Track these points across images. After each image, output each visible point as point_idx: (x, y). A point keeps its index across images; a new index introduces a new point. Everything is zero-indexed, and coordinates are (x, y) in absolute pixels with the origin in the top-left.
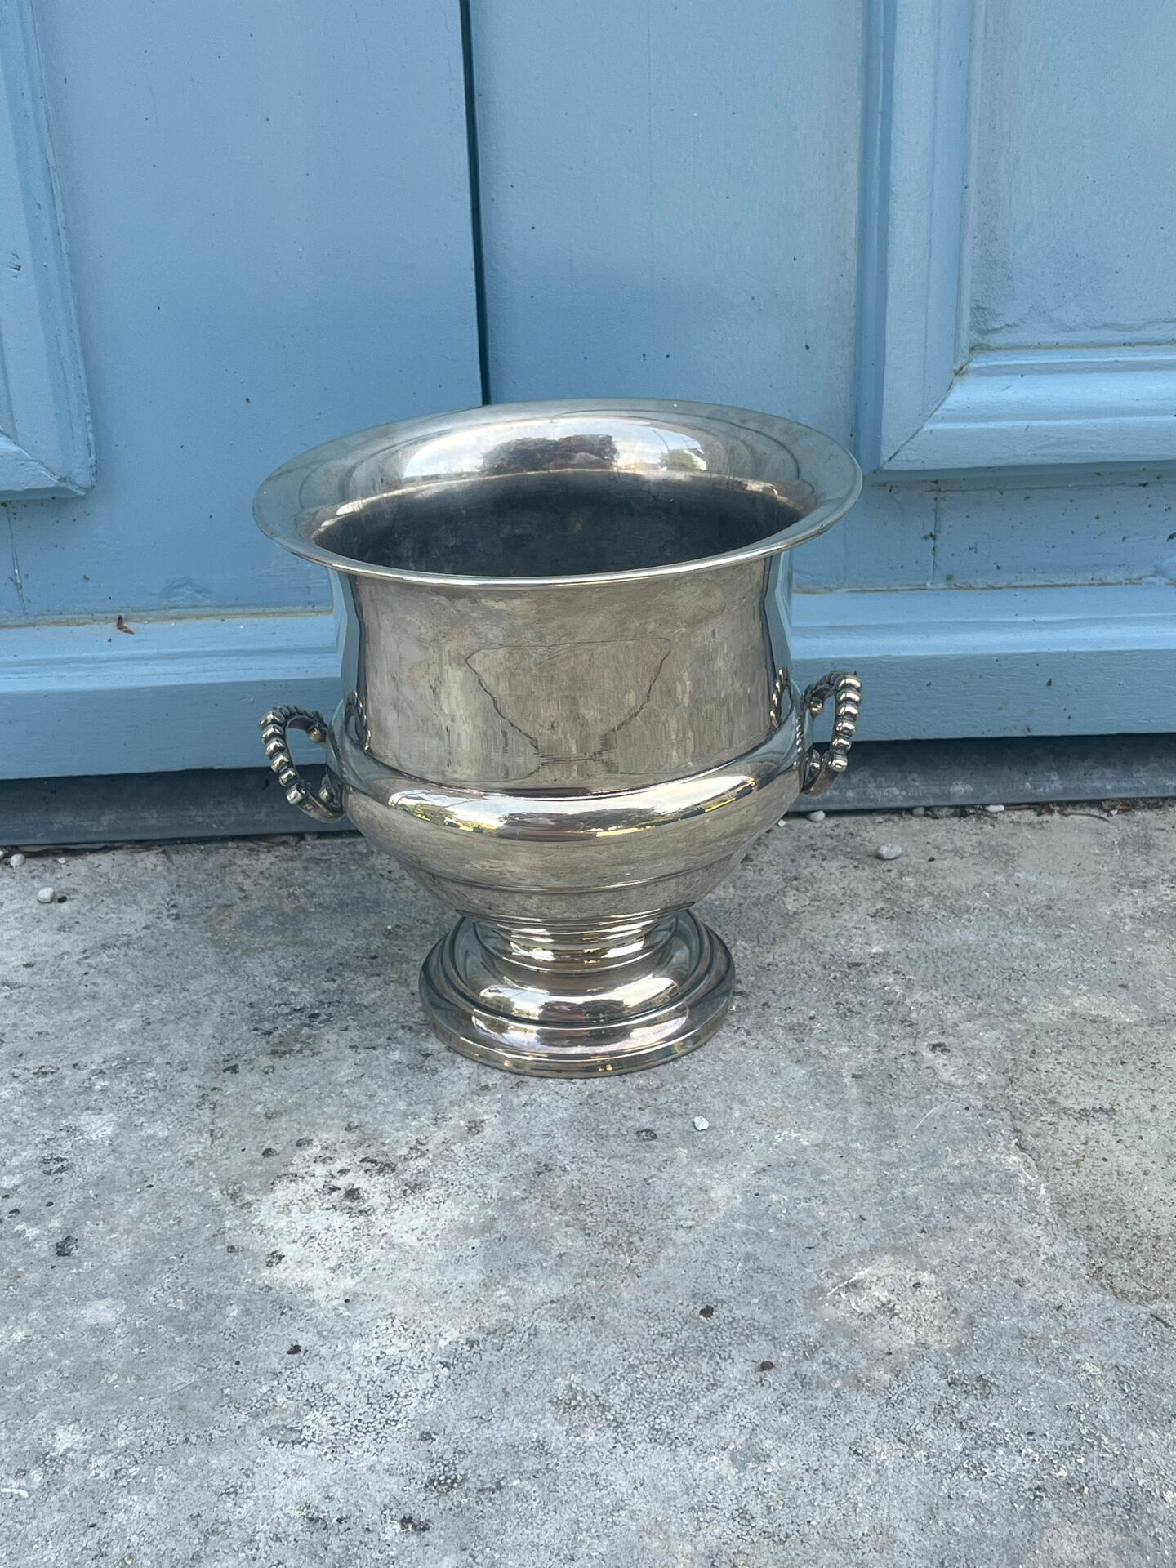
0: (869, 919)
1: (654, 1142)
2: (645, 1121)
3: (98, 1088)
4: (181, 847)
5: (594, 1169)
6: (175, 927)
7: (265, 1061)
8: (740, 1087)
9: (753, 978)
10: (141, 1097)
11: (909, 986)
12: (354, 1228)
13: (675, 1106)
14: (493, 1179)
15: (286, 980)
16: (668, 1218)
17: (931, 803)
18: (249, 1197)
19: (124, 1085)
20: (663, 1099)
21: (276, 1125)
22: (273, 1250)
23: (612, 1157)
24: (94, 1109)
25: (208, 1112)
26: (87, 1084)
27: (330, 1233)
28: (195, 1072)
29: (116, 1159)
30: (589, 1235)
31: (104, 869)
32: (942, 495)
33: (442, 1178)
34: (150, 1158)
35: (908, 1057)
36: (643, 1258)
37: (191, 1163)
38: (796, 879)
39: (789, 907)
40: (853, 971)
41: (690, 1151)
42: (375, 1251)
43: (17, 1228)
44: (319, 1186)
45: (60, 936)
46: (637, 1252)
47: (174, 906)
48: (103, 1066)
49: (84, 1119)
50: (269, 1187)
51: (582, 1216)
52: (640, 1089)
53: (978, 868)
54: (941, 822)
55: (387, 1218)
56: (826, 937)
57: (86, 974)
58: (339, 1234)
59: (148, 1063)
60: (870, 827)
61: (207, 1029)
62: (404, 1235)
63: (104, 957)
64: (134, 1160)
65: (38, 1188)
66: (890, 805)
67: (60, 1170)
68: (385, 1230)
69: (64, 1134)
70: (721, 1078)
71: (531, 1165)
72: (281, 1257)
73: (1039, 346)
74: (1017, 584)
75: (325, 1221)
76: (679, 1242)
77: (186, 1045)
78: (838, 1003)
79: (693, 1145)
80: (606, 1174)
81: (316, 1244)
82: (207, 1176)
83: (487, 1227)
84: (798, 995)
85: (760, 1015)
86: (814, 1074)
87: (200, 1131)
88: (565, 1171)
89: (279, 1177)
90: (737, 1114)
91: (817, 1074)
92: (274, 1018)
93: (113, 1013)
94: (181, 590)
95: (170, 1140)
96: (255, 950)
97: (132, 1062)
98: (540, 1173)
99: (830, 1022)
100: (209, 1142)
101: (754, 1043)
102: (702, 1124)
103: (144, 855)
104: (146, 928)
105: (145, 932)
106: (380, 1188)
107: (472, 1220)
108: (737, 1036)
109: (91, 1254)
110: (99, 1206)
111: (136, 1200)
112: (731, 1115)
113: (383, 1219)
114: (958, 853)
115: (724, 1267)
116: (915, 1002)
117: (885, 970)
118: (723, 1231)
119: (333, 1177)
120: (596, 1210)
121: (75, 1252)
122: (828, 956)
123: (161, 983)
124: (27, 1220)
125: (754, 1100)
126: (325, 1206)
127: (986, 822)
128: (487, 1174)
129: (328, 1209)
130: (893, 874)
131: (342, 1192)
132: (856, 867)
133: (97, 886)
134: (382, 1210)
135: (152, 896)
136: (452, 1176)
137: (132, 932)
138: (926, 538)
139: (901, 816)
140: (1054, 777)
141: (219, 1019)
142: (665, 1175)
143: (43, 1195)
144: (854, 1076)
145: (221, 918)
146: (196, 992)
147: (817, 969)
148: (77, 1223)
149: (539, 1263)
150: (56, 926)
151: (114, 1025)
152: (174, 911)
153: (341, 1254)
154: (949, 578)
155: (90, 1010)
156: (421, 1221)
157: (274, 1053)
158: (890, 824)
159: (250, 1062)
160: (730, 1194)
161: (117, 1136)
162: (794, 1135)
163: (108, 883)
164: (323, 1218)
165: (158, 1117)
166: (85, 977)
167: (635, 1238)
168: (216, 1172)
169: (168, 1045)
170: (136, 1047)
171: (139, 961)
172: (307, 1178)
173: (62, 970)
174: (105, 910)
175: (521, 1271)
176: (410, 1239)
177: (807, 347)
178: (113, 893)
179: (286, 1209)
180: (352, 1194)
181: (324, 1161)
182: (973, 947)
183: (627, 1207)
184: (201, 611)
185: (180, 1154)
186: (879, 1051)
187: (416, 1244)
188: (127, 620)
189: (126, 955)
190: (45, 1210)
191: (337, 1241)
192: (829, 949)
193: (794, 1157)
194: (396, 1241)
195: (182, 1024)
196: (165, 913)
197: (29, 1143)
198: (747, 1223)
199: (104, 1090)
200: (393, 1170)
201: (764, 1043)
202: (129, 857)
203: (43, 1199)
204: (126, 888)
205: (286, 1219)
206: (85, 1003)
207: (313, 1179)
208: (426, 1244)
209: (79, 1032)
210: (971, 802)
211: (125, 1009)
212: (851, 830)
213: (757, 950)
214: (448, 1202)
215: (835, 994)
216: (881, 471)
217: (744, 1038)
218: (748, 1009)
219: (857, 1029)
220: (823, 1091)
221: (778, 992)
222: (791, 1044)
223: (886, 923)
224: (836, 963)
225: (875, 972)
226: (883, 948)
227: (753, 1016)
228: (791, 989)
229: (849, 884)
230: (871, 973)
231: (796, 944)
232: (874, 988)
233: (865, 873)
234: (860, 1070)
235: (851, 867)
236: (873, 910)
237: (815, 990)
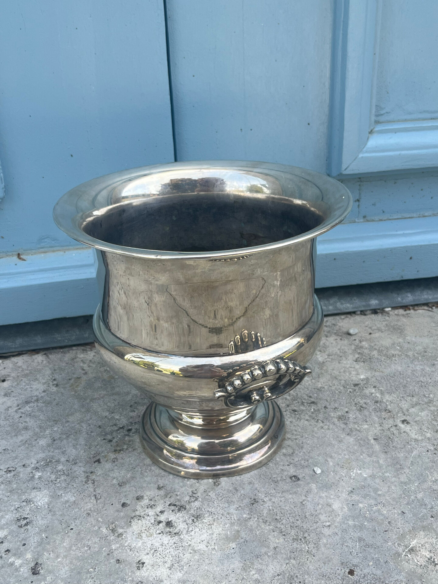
0: (355, 363)
1: (299, 482)
2: (292, 471)
3: (37, 477)
4: (52, 351)
5: (277, 499)
6: (57, 391)
7: (112, 456)
8: (328, 449)
9: (315, 395)
10: (58, 480)
11: (382, 393)
12: (175, 543)
13: (303, 462)
14: (232, 510)
15: (113, 413)
16: (317, 522)
17: (363, 309)
18: (121, 531)
19: (49, 474)
20: (296, 459)
21: (125, 490)
22: (138, 560)
23: (283, 492)
24: (37, 488)
25: (91, 485)
26: (31, 475)
27: (163, 548)
28: (81, 464)
29: (53, 515)
30: (284, 535)
31: (20, 364)
32: (362, 183)
33: (208, 511)
34: (69, 513)
35: (394, 428)
36: (313, 545)
37: (89, 514)
39: (320, 359)
40: (357, 388)
41: (317, 485)
42: (188, 556)
43: (10, 560)
44: (153, 521)
45: (5, 399)
46: (309, 542)
47: (54, 380)
48: (37, 465)
49: (33, 494)
50: (129, 524)
51: (279, 525)
52: (285, 455)
53: (390, 336)
54: (368, 316)
55: (189, 536)
56: (340, 372)
57: (21, 417)
58: (168, 547)
59: (58, 461)
60: (340, 321)
61: (82, 441)
62: (199, 545)
63: (27, 408)
64: (61, 515)
65: (17, 536)
66: (347, 311)
67: (26, 524)
68: (190, 543)
69: (25, 504)
70: (318, 446)
71: (247, 501)
72: (143, 563)
73: (399, 121)
74: (391, 218)
75: (160, 541)
76: (327, 534)
77: (74, 451)
78: (356, 404)
79: (317, 482)
80: (283, 501)
81: (158, 554)
82: (97, 520)
83: (236, 536)
84: (337, 401)
85: (325, 413)
86: (357, 440)
87: (90, 496)
88: (264, 501)
89: (132, 518)
90: (331, 464)
91: (358, 440)
92: (111, 433)
93: (37, 437)
94: (46, 240)
95: (76, 502)
96: (95, 399)
97: (50, 461)
98: (253, 504)
99: (355, 413)
100: (95, 502)
101: (327, 427)
102: (319, 471)
103: (36, 356)
104: (44, 391)
105: (44, 394)
106: (181, 519)
107: (229, 533)
108: (318, 424)
109: (50, 572)
110: (49, 543)
111: (66, 538)
112: (329, 464)
113: (187, 536)
114: (379, 330)
115: (351, 546)
116: (387, 401)
117: (369, 386)
118: (344, 526)
119: (158, 515)
120: (284, 521)
121: (41, 571)
122: (344, 382)
123: (56, 419)
124: (15, 555)
125: (336, 455)
126: (158, 532)
127: (385, 316)
128: (229, 507)
129: (160, 534)
130: (357, 341)
131: (164, 524)
132: (341, 339)
133: (19, 373)
134: (185, 532)
135: (44, 375)
136: (213, 510)
137: (38, 394)
138: (355, 201)
139: (351, 315)
140: (409, 295)
141: (86, 435)
142: (309, 499)
143: (20, 539)
144: (374, 439)
145: (77, 384)
146: (73, 422)
147: (342, 388)
148: (40, 555)
149: (266, 553)
150: (3, 394)
151: (38, 443)
152: (55, 382)
153: (171, 559)
154: (364, 217)
155: (26, 436)
156: (205, 537)
157: (115, 451)
158: (348, 319)
159: (105, 457)
160: (341, 505)
161: (51, 502)
162: (359, 472)
163: (23, 371)
164: (158, 539)
165: (68, 490)
166: (21, 419)
167: (306, 535)
168: (102, 518)
169: (65, 451)
170: (51, 454)
171: (44, 408)
172: (146, 517)
173: (9, 416)
174: (24, 384)
175: (259, 559)
176: (202, 547)
177: (309, 124)
178: (26, 376)
179: (139, 536)
180: (169, 524)
181: (151, 507)
182: (401, 373)
183: (298, 518)
184: (55, 249)
185: (82, 510)
186: (381, 426)
187: (206, 549)
188: (22, 255)
189: (37, 406)
190: (22, 548)
191: (168, 551)
192: (343, 378)
193: (363, 483)
194: (196, 549)
195: (70, 440)
196: (51, 383)
197: (8, 511)
198: (354, 521)
199: (40, 478)
200: (185, 509)
201: (331, 426)
202: (30, 358)
203: (21, 542)
204: (31, 373)
205: (141, 542)
206: (23, 432)
207: (148, 518)
208: (210, 548)
209: (22, 447)
210: (378, 307)
211: (42, 434)
212: (333, 323)
213: (313, 381)
214: (215, 524)
215: (353, 400)
216: (341, 174)
217: (322, 424)
218: (319, 410)
219: (368, 416)
220: (364, 448)
221: (329, 401)
222: (343, 426)
223: (362, 364)
224: (348, 385)
225: (366, 387)
226: (365, 376)
227: (322, 413)
228: (333, 399)
229: (341, 347)
230: (364, 388)
231: (328, 377)
232: (368, 395)
233: (346, 342)
234: (376, 436)
235: (339, 339)
236: (355, 359)
237: (344, 398)
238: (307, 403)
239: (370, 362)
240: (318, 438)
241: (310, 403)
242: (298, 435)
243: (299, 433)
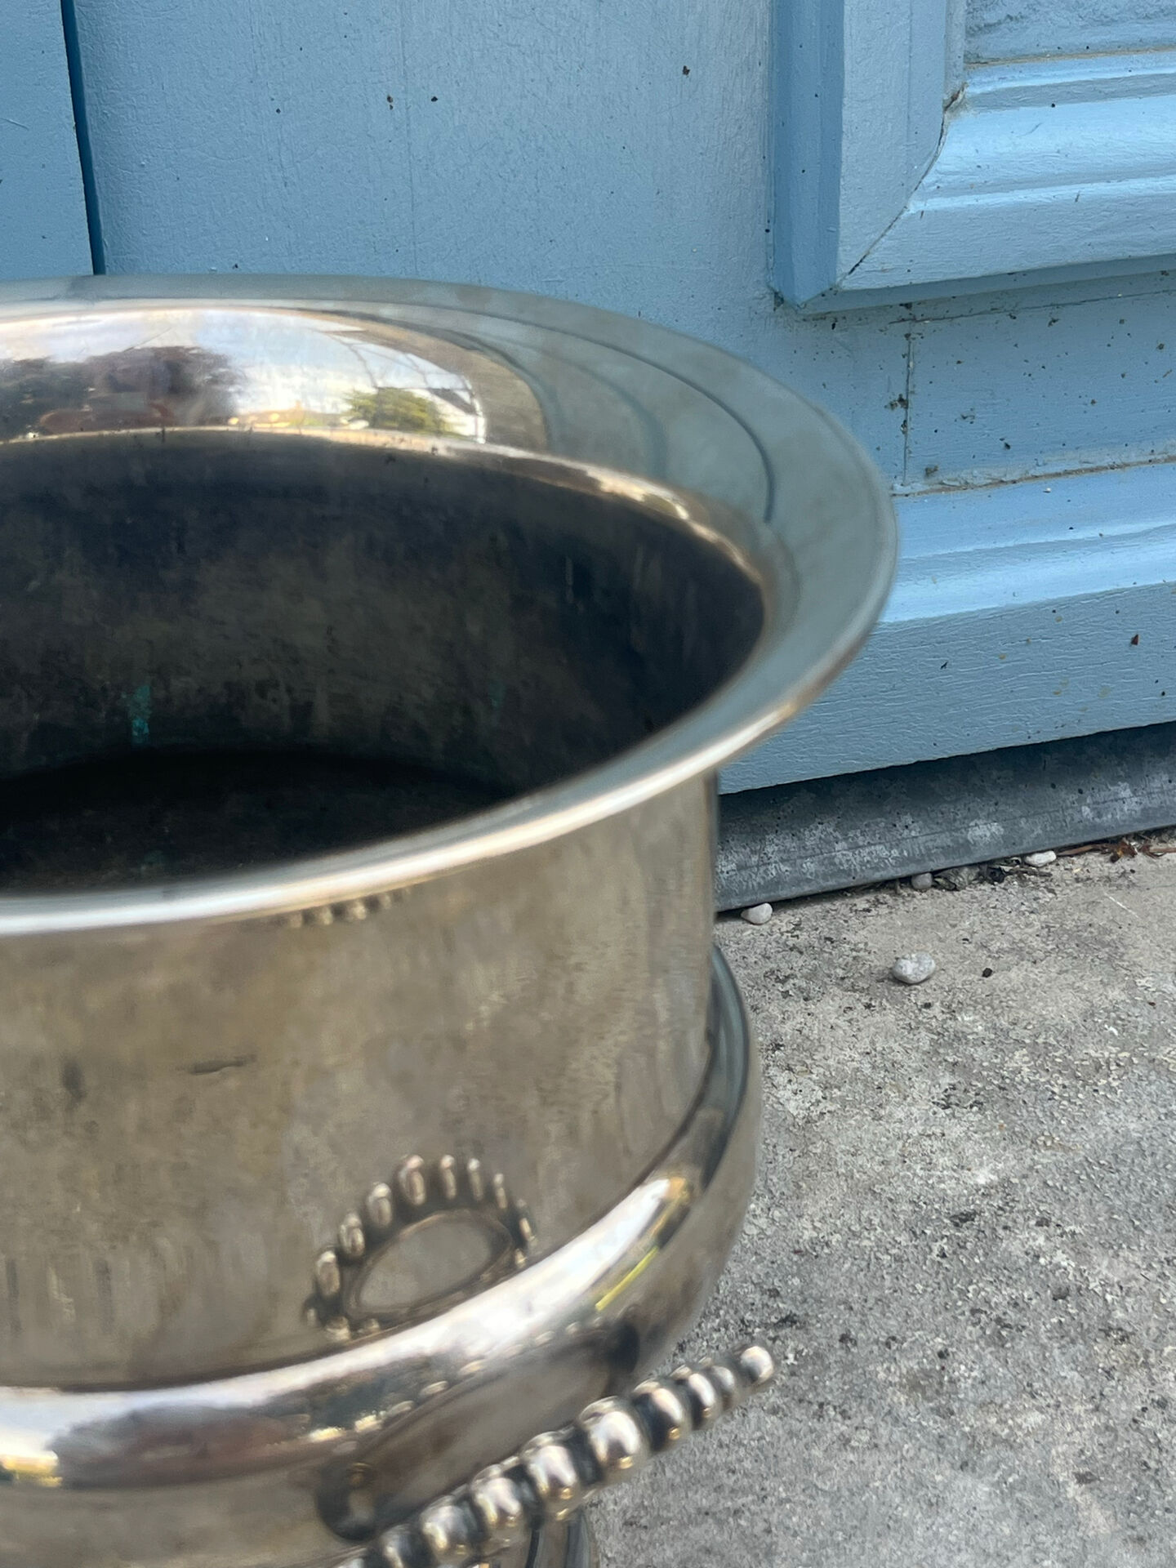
0: (942, 1113)
8: (884, 1551)
9: (796, 1281)
11: (1079, 1250)
17: (941, 863)
32: (918, 328)
35: (1154, 1412)
38: (778, 1047)
39: (791, 1107)
40: (966, 1232)
53: (1071, 978)
56: (885, 1164)
60: (854, 922)
66: (878, 876)
70: (840, 1536)
73: (1059, 53)
74: (1038, 471)
78: (974, 1311)
84: (894, 1306)
85: (849, 1367)
86: (1005, 1489)
91: (1012, 1488)
99: (980, 1358)
101: (865, 1437)
108: (825, 1425)
114: (1020, 951)
116: (1106, 1284)
117: (1021, 1220)
122: (906, 1207)
127: (1037, 888)
130: (937, 1009)
132: (868, 1006)
138: (892, 405)
139: (897, 894)
140: (1124, 791)
144: (1082, 1479)
147: (903, 1239)
154: (929, 472)
158: (883, 910)
177: (686, 71)
182: (1145, 1145)
186: (1097, 1409)
192: (902, 1189)
201: (883, 1431)
210: (1004, 853)
212: (826, 934)
213: (777, 1214)
215: (960, 1291)
216: (834, 292)
217: (842, 1427)
218: (818, 1355)
219: (1034, 1364)
220: (1042, 1528)
221: (856, 1307)
222: (934, 1425)
223: (973, 1116)
224: (928, 1221)
225: (1005, 1228)
226: (995, 1171)
227: (835, 1369)
228: (875, 1294)
229: (873, 1043)
230: (1001, 1232)
231: (839, 1188)
232: (1022, 1263)
233: (889, 1017)
234: (1085, 1462)
235: (860, 1007)
236: (938, 1092)
237: (920, 1287)
238: (766, 1326)
239: (1008, 1103)
240: (835, 1497)
241: (776, 1326)
242: (744, 1492)
243: (745, 1482)
